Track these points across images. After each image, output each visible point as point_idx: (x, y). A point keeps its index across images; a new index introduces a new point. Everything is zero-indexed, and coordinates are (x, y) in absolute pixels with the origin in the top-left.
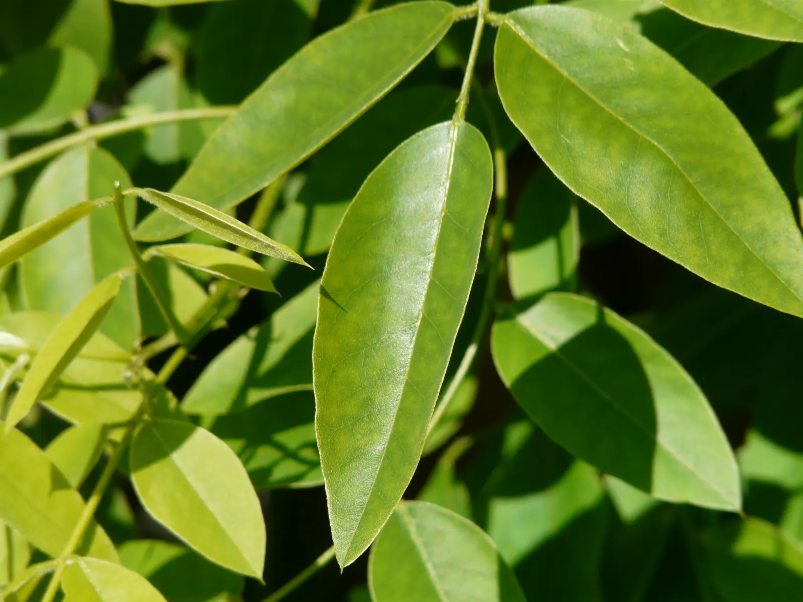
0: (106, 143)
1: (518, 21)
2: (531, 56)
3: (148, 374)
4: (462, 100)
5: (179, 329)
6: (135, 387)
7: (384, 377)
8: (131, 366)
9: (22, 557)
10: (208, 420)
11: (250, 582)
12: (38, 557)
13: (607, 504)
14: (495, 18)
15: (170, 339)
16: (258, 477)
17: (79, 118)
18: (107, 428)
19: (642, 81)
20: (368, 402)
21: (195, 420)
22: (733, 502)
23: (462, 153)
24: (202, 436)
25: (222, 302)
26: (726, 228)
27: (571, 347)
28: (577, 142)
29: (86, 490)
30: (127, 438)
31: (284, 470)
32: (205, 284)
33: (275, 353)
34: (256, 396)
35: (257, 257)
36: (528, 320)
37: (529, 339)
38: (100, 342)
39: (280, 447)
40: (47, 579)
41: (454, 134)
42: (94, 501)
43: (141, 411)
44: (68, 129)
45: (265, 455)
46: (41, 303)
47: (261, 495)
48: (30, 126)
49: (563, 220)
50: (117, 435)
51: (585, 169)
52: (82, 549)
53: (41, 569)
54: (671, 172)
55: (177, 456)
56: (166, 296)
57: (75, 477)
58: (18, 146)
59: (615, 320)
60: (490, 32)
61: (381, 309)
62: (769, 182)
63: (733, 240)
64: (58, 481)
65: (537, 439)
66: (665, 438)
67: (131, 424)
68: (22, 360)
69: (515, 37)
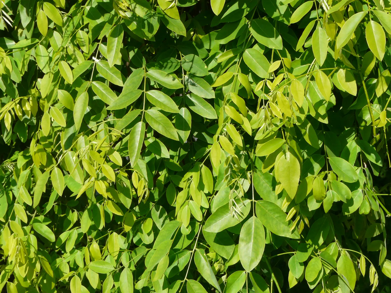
0: (105, 123)
1: (147, 111)
2: (149, 115)
3: (110, 146)
4: (142, 119)
5: (113, 141)
6: (109, 147)
7: (135, 148)
8: (108, 145)
9: (98, 165)
10: (116, 150)
11: (121, 166)
12: (99, 165)
13: (156, 157)
14: (145, 111)
15: (112, 142)
16: (121, 156)
17: (103, 120)
18: (106, 151)
19: (160, 117)
20: (134, 151)
21: (115, 150)
22: (169, 157)
23: (142, 125)
24: (116, 152)
25: (117, 138)
26: (169, 132)
27: (153, 143)
28: (153, 123)
29: (104, 158)
30: (108, 152)
31: (124, 155)
32: (116, 137)
33: (123, 143)
34: (121, 148)
35: (121, 134)
36: (149, 140)
37: (149, 142)
38: (105, 143)
39: (123, 153)
40: (100, 167)
41: (141, 123)
42: (105, 159)
43: (109, 149)
44: (102, 121)
45: (122, 153)
46: (99, 139)
47: (122, 158)
48: (98, 121)
49: (152, 131)
50: (107, 152)
51: (155, 126)
52: (104, 164)
53: (100, 166)
54: (163, 126)
55: (113, 154)
56: (112, 138)
57: (103, 156)
58: (97, 123)
59: (157, 140)
60: (145, 112)
61: (135, 141)
62: (173, 127)
63: (170, 133)
64: (101, 157)
65: (148, 151)
66: (162, 151)
67: (108, 151)
68: (97, 145)
69: (147, 113)
